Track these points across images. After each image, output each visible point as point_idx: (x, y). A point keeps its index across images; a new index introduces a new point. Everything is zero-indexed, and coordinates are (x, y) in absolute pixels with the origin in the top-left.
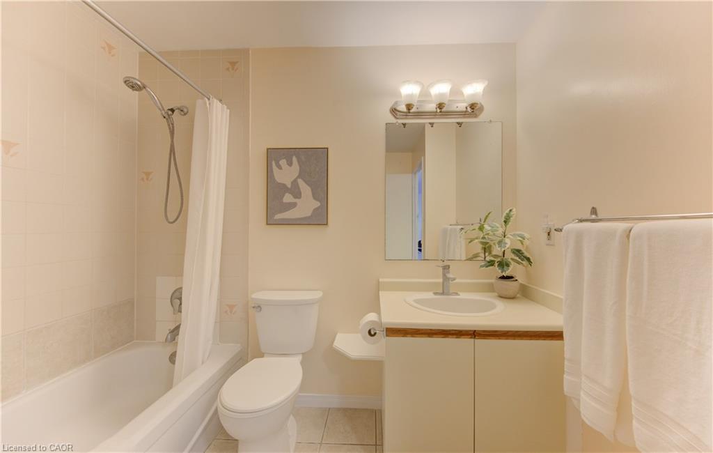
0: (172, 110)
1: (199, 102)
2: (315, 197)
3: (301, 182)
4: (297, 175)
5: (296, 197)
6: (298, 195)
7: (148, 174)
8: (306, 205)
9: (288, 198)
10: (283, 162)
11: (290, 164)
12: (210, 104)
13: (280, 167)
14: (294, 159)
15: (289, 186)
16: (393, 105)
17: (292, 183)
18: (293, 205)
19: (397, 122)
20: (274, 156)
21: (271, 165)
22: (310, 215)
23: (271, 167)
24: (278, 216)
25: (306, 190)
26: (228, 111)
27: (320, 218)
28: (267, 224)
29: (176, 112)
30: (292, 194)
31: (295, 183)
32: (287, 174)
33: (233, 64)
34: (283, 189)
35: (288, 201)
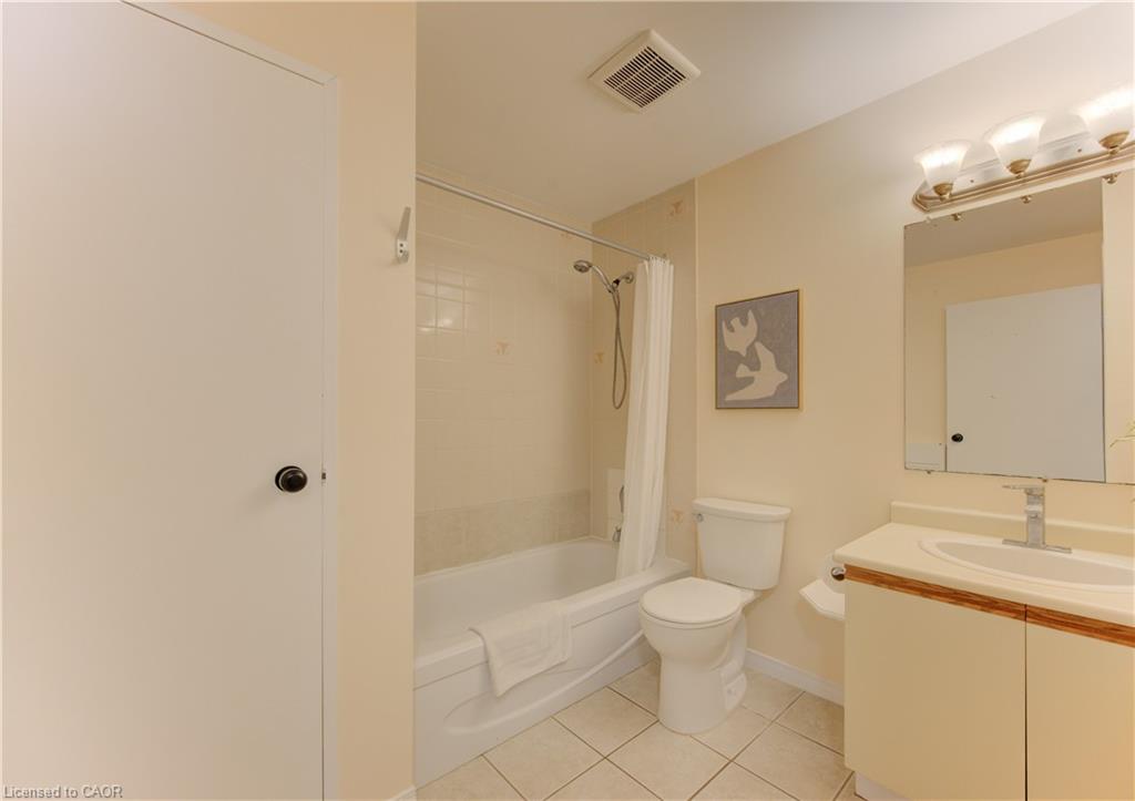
0: (617, 282)
1: (640, 265)
2: (780, 367)
3: (759, 347)
4: (755, 336)
5: (752, 369)
6: (755, 365)
7: (600, 355)
8: (768, 379)
9: (742, 371)
10: (736, 322)
11: (744, 322)
12: (649, 266)
13: (732, 329)
14: (750, 314)
15: (744, 354)
16: (921, 189)
17: (748, 349)
18: (750, 381)
19: (928, 218)
20: (725, 313)
21: (721, 325)
22: (771, 394)
23: (721, 329)
24: (730, 398)
25: (766, 356)
26: (672, 267)
27: (788, 399)
28: (717, 408)
29: (622, 282)
30: (748, 366)
31: (751, 349)
32: (741, 337)
33: (677, 205)
34: (736, 358)
35: (743, 376)
